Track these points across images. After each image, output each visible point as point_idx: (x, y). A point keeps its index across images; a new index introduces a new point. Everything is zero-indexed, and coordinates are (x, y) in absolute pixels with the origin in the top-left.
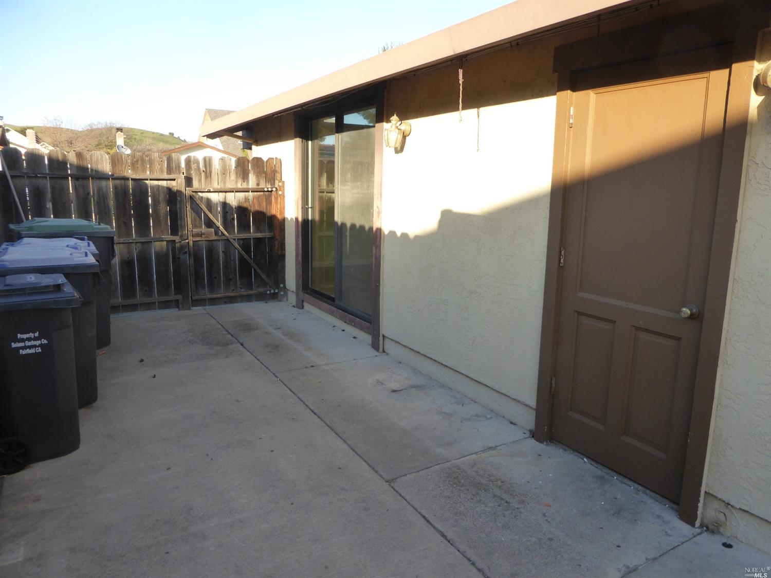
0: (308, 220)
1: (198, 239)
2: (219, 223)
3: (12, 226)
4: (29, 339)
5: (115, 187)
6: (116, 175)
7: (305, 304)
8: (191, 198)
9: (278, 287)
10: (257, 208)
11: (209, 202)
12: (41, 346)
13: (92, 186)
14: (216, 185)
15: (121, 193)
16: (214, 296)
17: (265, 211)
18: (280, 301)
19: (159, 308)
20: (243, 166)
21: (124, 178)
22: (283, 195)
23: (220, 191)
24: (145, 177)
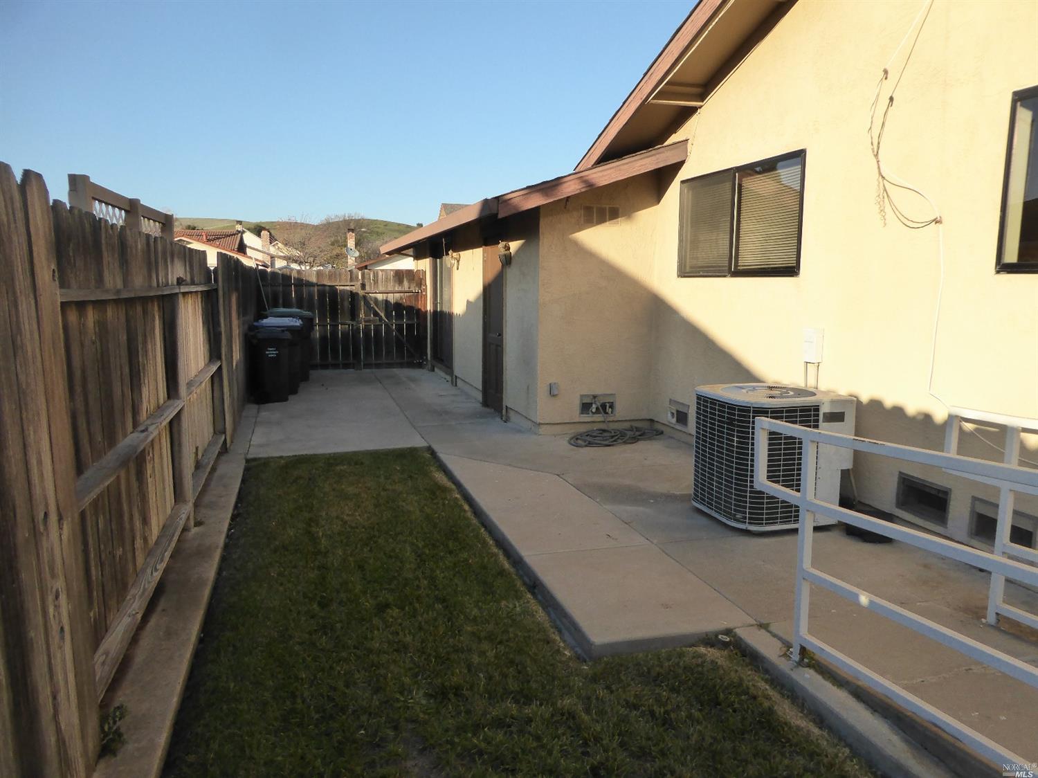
0: (437, 311)
1: (368, 324)
2: (382, 315)
3: (263, 312)
4: (272, 351)
5: (318, 290)
6: (319, 283)
7: (436, 369)
8: (364, 297)
9: (422, 358)
10: (408, 303)
11: (376, 300)
12: (276, 354)
13: (305, 290)
14: (381, 289)
15: (322, 294)
16: (379, 362)
17: (414, 305)
18: (423, 369)
19: (343, 368)
20: (400, 275)
21: (324, 285)
22: (426, 295)
23: (384, 292)
24: (336, 284)
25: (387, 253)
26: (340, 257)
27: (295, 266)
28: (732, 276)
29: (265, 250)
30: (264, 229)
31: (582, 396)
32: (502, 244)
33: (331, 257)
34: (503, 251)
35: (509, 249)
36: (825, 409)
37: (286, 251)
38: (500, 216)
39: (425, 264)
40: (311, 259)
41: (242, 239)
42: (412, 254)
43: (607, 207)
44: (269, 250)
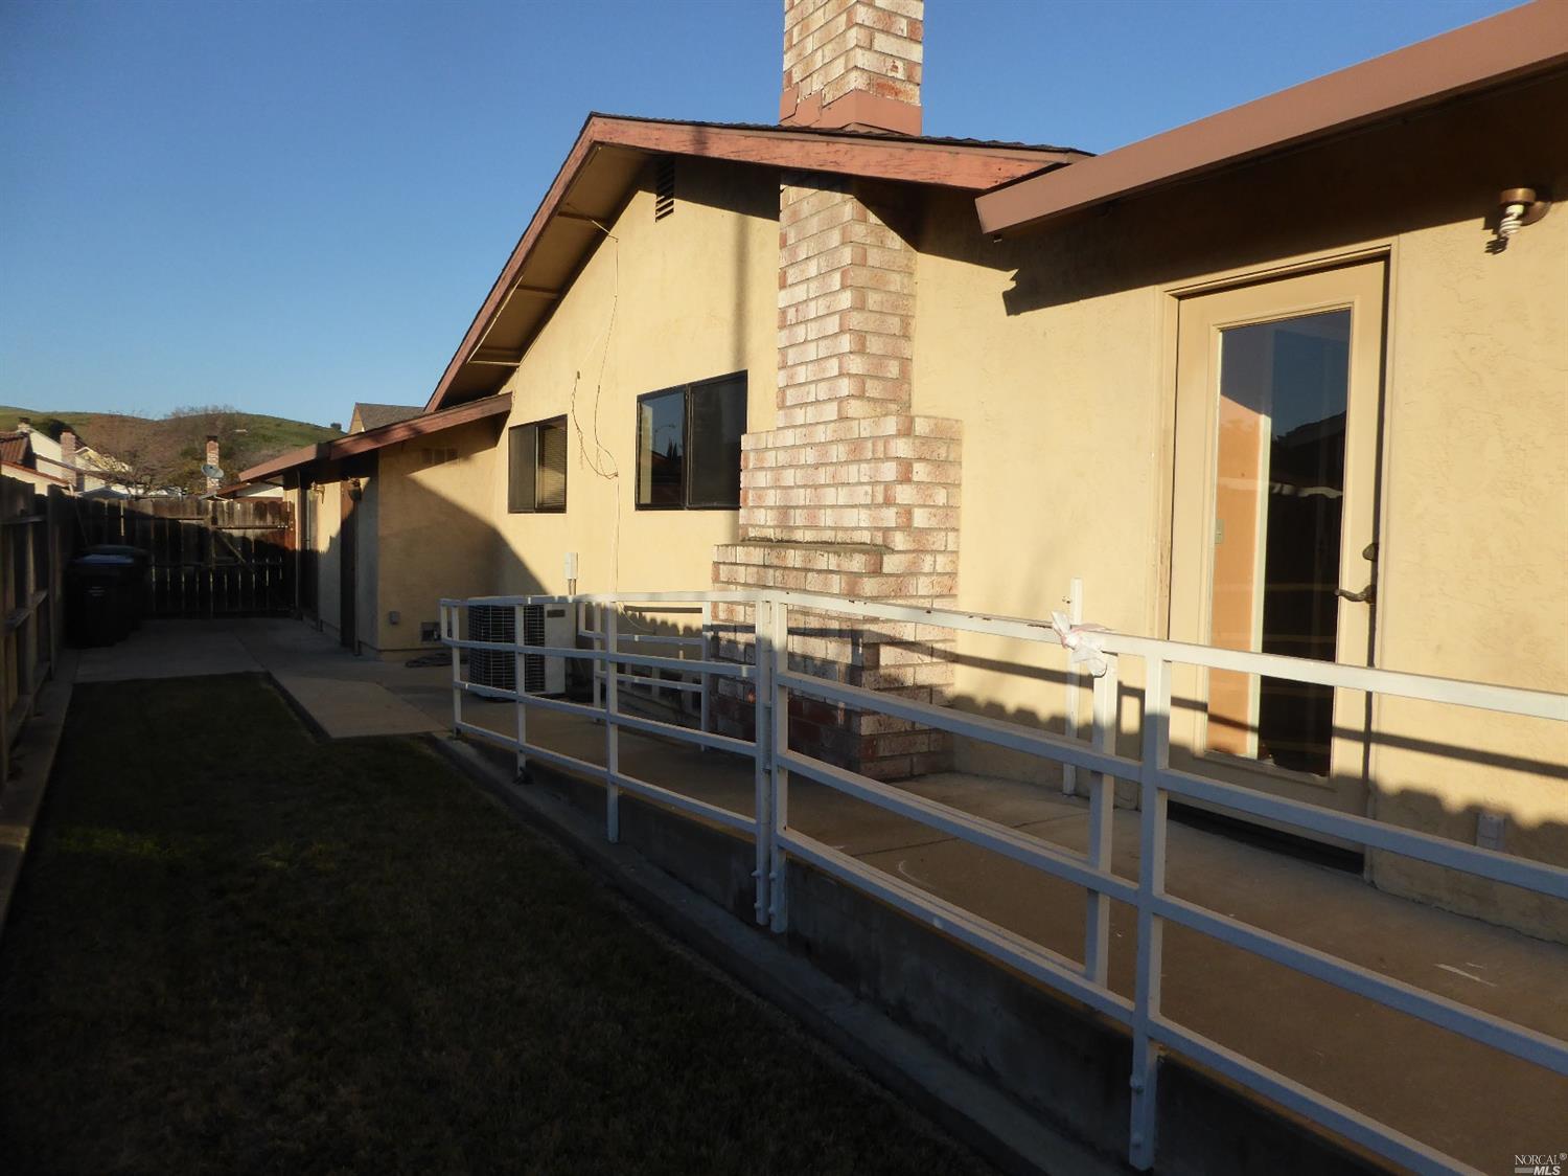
0: (305, 550)
1: (220, 565)
2: (239, 554)
4: (97, 590)
5: (155, 527)
6: (157, 517)
7: (304, 617)
8: (216, 533)
9: (291, 606)
10: (272, 541)
11: (231, 537)
13: (139, 525)
14: (237, 523)
15: (160, 529)
16: (233, 611)
17: (278, 543)
18: (289, 617)
20: (263, 508)
21: (163, 519)
22: (294, 531)
23: (241, 526)
24: (181, 516)
25: (248, 481)
26: (196, 476)
27: (119, 489)
28: (537, 512)
29: (68, 462)
30: (68, 429)
31: (423, 624)
32: (351, 481)
33: (180, 476)
34: (352, 487)
35: (359, 485)
36: (548, 607)
37: (104, 464)
38: (332, 459)
39: (292, 496)
40: (146, 479)
41: (29, 447)
42: (281, 482)
43: (446, 448)
44: (74, 462)
